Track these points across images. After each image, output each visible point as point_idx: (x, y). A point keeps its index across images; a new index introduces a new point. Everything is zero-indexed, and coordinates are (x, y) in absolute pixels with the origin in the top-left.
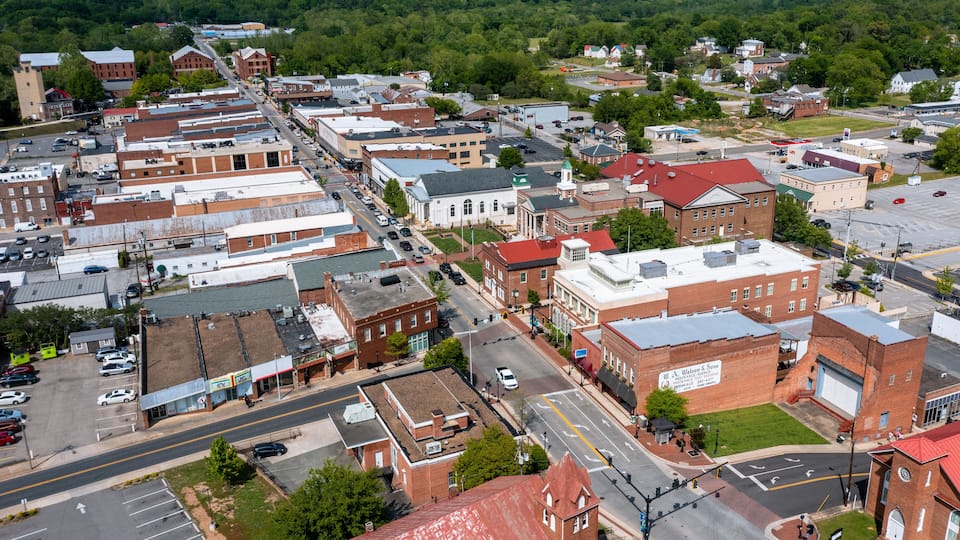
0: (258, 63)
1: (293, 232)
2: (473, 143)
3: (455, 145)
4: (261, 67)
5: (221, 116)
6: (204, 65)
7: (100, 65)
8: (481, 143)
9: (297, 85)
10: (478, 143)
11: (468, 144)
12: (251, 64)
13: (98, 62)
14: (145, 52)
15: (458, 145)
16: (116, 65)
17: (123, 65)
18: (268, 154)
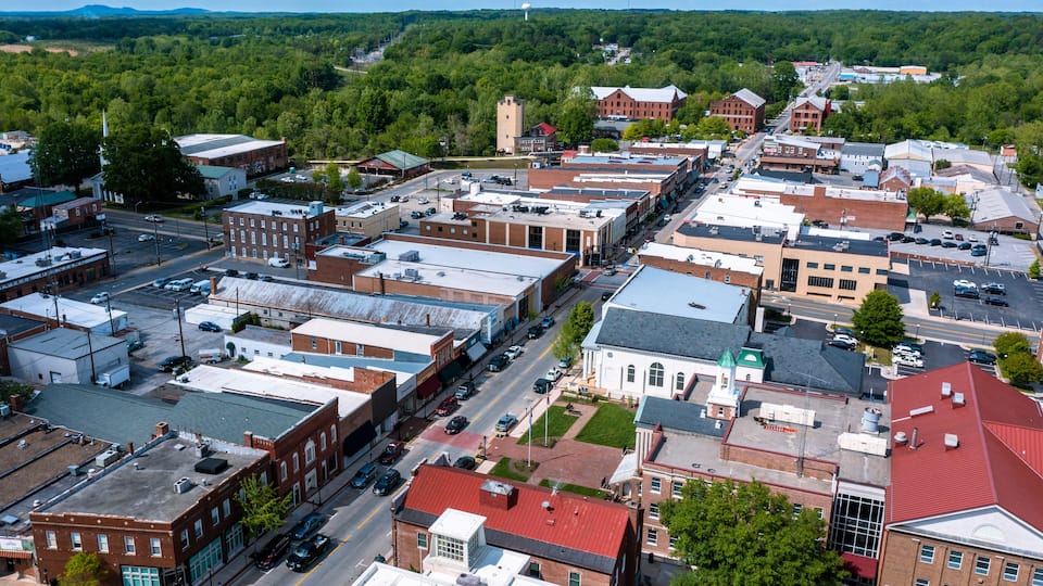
0: (806, 115)
1: (360, 345)
2: (865, 270)
3: (832, 267)
4: (809, 120)
5: (626, 175)
6: (744, 111)
7: (638, 103)
8: (879, 272)
9: (797, 148)
10: (873, 271)
11: (855, 270)
12: (798, 115)
13: (637, 100)
14: (711, 92)
15: (838, 268)
16: (653, 104)
17: (660, 105)
18: (568, 231)
